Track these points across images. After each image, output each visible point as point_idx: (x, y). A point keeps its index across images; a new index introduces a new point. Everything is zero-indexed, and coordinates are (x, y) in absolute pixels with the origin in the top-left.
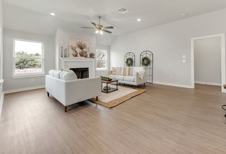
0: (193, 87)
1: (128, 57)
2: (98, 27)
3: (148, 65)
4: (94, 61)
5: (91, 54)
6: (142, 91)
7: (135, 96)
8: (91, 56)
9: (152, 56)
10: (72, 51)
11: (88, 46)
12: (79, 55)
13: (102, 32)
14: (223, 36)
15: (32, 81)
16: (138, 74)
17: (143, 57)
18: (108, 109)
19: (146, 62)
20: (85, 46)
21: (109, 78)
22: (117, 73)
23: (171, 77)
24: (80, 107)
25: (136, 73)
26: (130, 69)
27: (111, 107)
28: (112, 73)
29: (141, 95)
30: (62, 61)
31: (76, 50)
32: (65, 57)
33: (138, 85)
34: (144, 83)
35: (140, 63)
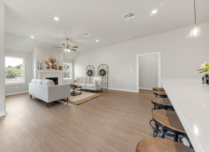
0: (138, 92)
1: (89, 69)
2: (66, 46)
3: (104, 75)
4: (62, 72)
5: (60, 67)
6: (99, 94)
7: (95, 98)
8: (60, 69)
9: (107, 68)
10: (46, 64)
11: (57, 61)
12: (51, 68)
13: (69, 51)
14: (159, 53)
15: (16, 88)
16: (96, 82)
17: (100, 69)
18: (76, 105)
19: (103, 73)
20: (55, 61)
21: (75, 85)
22: (80, 82)
23: (122, 84)
24: (56, 104)
25: (95, 81)
26: (90, 79)
27: (78, 104)
28: (76, 82)
29: (99, 97)
30: (38, 72)
31: (48, 64)
32: (41, 69)
33: (96, 90)
34: (101, 89)
35: (98, 73)
